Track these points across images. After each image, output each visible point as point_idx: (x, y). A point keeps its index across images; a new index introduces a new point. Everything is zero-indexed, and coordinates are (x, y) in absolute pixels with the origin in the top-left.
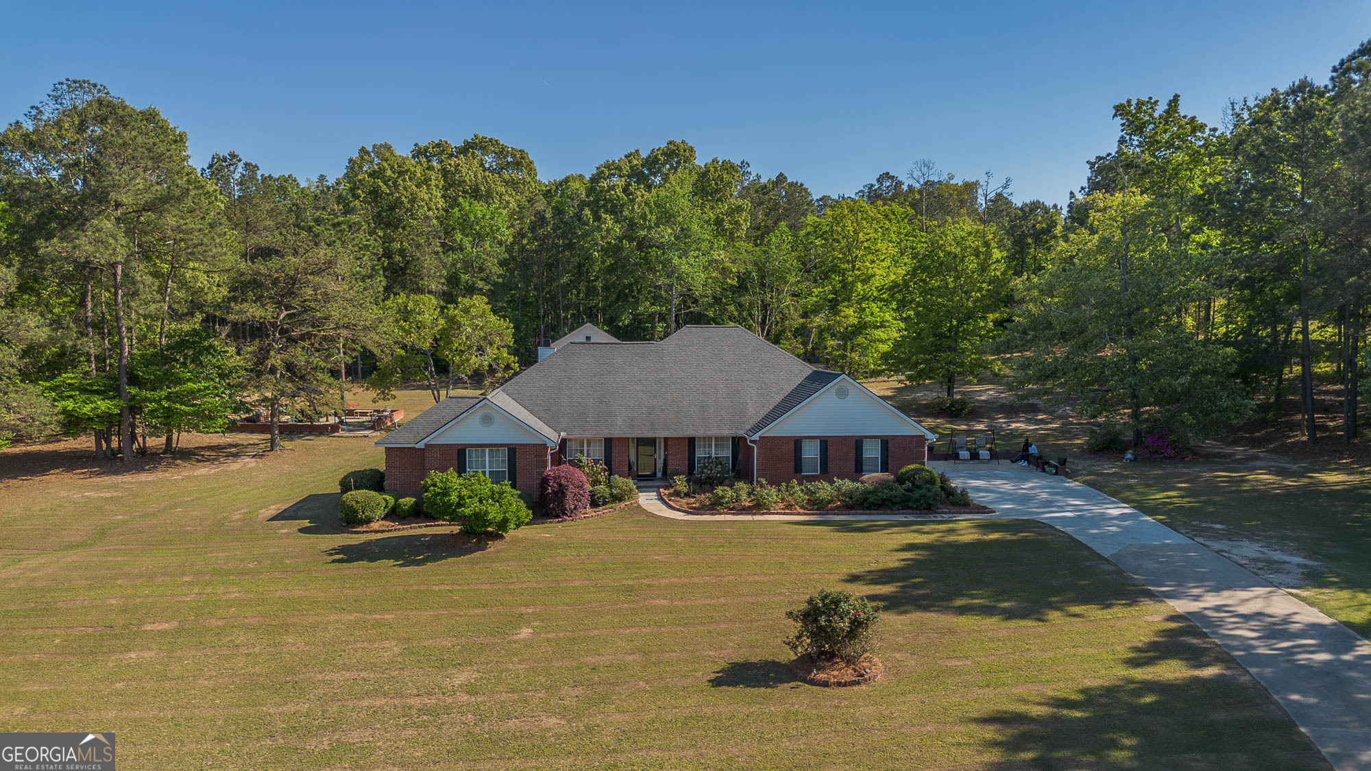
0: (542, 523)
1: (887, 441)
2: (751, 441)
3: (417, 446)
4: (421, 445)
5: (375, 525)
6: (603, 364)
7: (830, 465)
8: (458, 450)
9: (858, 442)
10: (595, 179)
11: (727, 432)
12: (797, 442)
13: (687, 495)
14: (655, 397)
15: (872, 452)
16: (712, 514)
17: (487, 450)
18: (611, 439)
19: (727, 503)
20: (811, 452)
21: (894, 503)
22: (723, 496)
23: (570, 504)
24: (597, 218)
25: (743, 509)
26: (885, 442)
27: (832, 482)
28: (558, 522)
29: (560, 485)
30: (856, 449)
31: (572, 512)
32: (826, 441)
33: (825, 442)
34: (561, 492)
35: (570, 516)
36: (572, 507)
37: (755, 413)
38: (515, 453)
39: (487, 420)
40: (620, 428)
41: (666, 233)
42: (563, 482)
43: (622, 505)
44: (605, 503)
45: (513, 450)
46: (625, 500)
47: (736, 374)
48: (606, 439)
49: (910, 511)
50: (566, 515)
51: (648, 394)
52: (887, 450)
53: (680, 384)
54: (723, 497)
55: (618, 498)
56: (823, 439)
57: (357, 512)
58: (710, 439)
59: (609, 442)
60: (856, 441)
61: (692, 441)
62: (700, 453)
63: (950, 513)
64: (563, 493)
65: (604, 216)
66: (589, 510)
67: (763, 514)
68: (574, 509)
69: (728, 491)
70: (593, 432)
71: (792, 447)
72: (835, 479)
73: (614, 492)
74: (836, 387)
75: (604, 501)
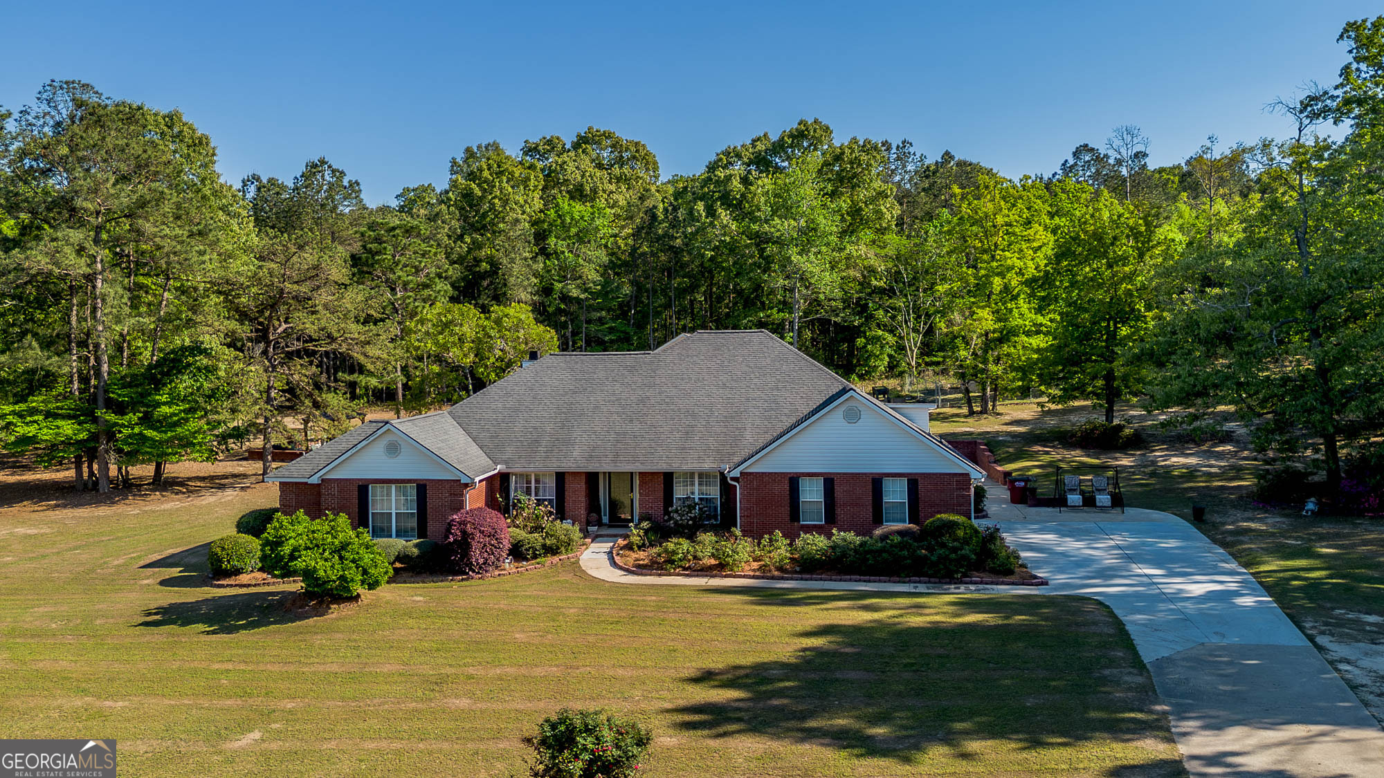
0: (442, 581)
1: (916, 480)
2: (733, 479)
3: (310, 481)
4: (315, 480)
5: (244, 578)
6: (580, 380)
7: (838, 511)
8: (360, 486)
9: (877, 483)
10: (712, 168)
11: (708, 465)
12: (794, 481)
13: (641, 547)
15: (896, 494)
16: (660, 575)
17: (393, 487)
18: (563, 474)
19: (680, 560)
20: (812, 494)
22: (674, 551)
23: (476, 555)
24: (711, 212)
25: (702, 570)
26: (914, 482)
27: (829, 536)
28: (463, 580)
29: (464, 533)
30: (874, 490)
31: (480, 568)
32: (832, 480)
33: (830, 482)
34: (464, 544)
35: (478, 573)
36: (481, 561)
37: (751, 439)
38: (426, 490)
39: (393, 449)
40: (575, 460)
41: (783, 227)
42: (469, 528)
43: (556, 559)
44: (535, 557)
45: (422, 488)
46: (561, 553)
47: (743, 391)
48: (557, 473)
49: (926, 579)
50: (474, 571)
51: (624, 416)
52: (916, 491)
53: (667, 404)
54: (674, 553)
55: (551, 551)
56: (828, 477)
57: (221, 561)
58: (692, 474)
59: (561, 477)
60: (873, 479)
61: (668, 478)
62: (679, 492)
63: (981, 583)
64: (469, 544)
65: (720, 210)
66: (508, 565)
67: (726, 576)
68: (484, 564)
69: (685, 544)
70: (546, 464)
71: (787, 487)
72: (834, 531)
73: (548, 542)
74: (843, 408)
75: (534, 553)
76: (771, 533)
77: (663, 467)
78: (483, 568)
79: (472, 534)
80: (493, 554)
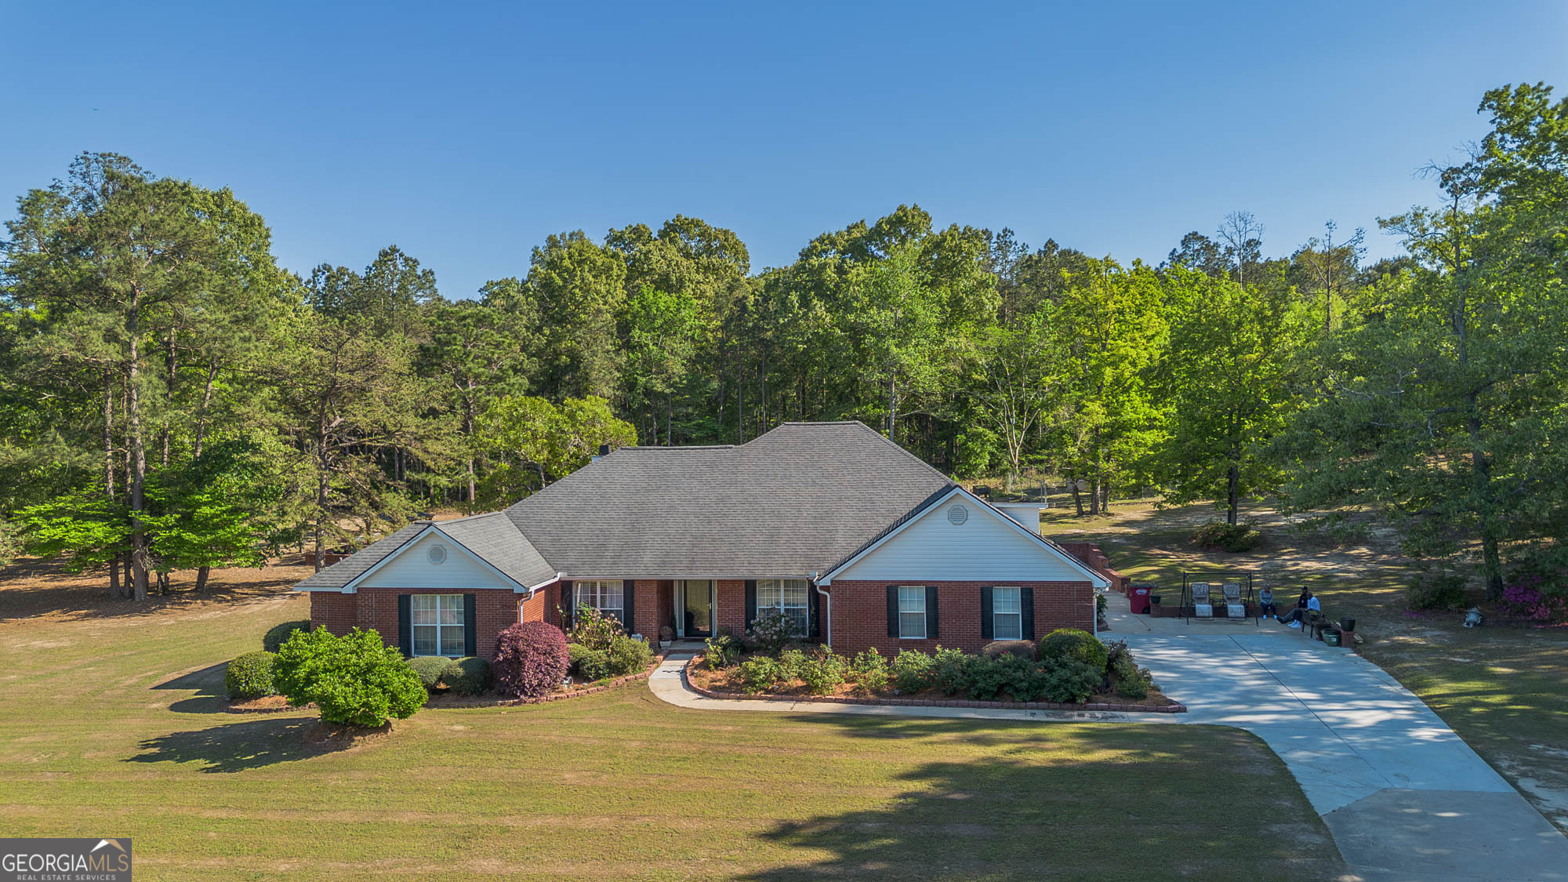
0: (490, 705)
1: (1031, 590)
2: (822, 588)
3: (344, 591)
4: (349, 590)
5: (265, 702)
6: (654, 477)
7: (942, 625)
8: (400, 596)
9: (985, 593)
11: (795, 572)
12: (891, 591)
13: (719, 666)
14: (709, 522)
15: (1007, 605)
16: (739, 699)
17: (438, 597)
18: (633, 581)
19: (762, 681)
20: (913, 605)
21: (1017, 690)
22: (755, 671)
23: (529, 677)
25: (787, 693)
26: (1029, 593)
27: (932, 653)
28: (514, 704)
29: (516, 650)
30: (983, 602)
31: (534, 690)
32: (935, 590)
33: (933, 592)
34: (516, 662)
35: (532, 696)
36: (535, 682)
37: (843, 543)
38: (474, 601)
39: (438, 555)
40: (646, 567)
42: (521, 645)
43: (621, 679)
44: (598, 677)
45: (470, 598)
46: (627, 672)
47: (835, 489)
48: (625, 582)
49: (1044, 704)
50: (526, 694)
52: (1032, 603)
53: (750, 503)
54: (755, 673)
55: (617, 670)
56: (929, 585)
57: (238, 683)
58: (779, 582)
59: (629, 586)
60: (984, 589)
61: (750, 586)
62: (763, 602)
63: (1109, 709)
64: (520, 663)
65: (814, 301)
66: (567, 687)
67: (814, 700)
68: (539, 685)
69: (768, 663)
70: (612, 571)
71: (884, 596)
72: (938, 648)
73: (613, 660)
74: (948, 507)
75: (597, 672)
76: (866, 650)
77: (743, 574)
78: (536, 691)
79: (525, 652)
80: (549, 674)
